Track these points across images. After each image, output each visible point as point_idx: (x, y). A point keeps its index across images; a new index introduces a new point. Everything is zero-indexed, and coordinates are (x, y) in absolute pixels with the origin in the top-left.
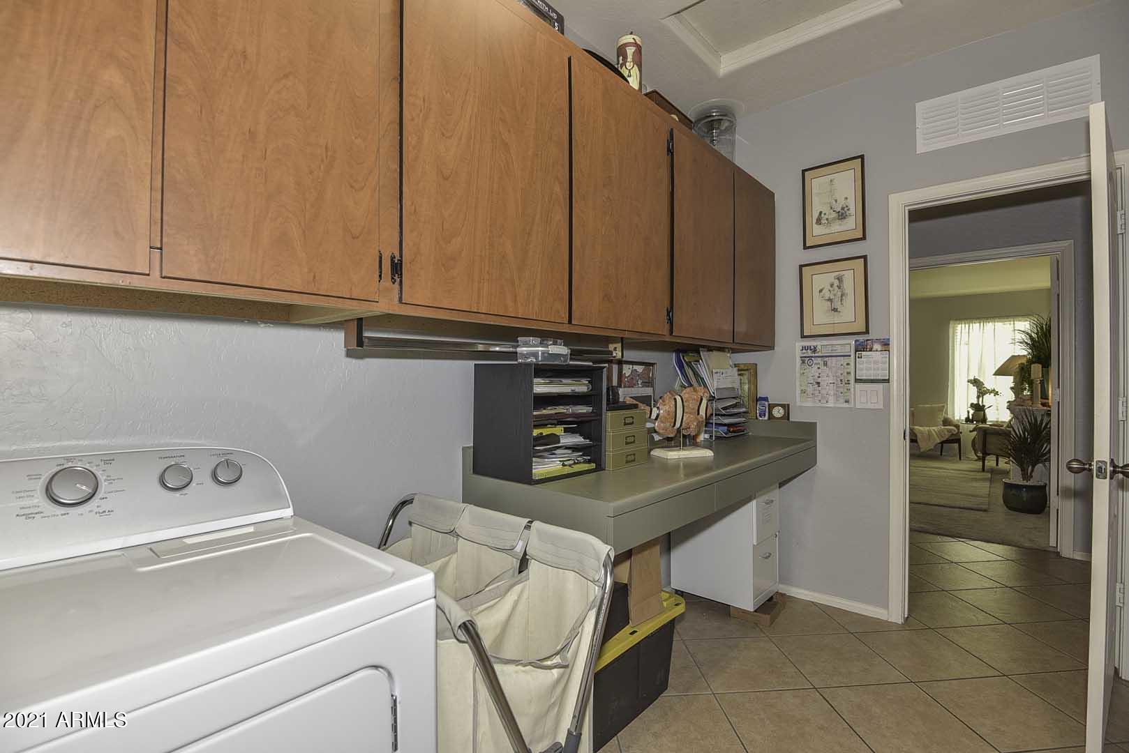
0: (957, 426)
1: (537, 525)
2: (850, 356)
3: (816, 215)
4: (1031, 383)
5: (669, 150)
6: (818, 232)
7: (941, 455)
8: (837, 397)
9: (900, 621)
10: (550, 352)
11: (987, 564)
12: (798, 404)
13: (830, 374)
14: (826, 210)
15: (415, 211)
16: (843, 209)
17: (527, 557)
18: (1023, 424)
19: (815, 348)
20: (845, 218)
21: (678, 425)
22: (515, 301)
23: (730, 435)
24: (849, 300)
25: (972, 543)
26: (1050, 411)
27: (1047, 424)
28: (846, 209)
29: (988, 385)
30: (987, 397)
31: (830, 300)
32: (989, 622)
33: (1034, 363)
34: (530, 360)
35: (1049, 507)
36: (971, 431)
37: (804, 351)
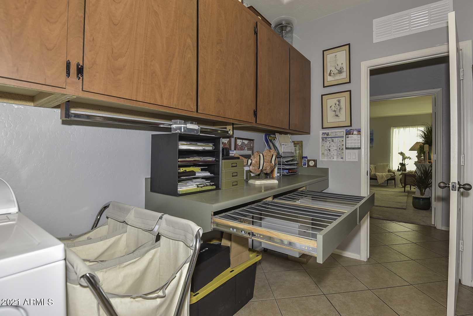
0: (394, 173)
1: (166, 216)
2: (343, 137)
3: (328, 72)
4: (424, 153)
5: (255, 32)
6: (329, 79)
7: (387, 185)
8: (337, 156)
9: (365, 260)
10: (188, 127)
11: (405, 233)
12: (321, 159)
13: (335, 146)
14: (333, 69)
15: (93, 39)
16: (341, 69)
17: (159, 234)
18: (421, 171)
19: (328, 133)
20: (341, 73)
21: (261, 168)
22: (162, 97)
23: (289, 174)
24: (343, 111)
25: (399, 223)
26: (432, 165)
27: (431, 171)
28: (342, 69)
29: (407, 155)
30: (406, 160)
31: (335, 111)
32: (405, 260)
33: (425, 144)
34: (177, 132)
35: (432, 207)
36: (400, 175)
37: (323, 135)
